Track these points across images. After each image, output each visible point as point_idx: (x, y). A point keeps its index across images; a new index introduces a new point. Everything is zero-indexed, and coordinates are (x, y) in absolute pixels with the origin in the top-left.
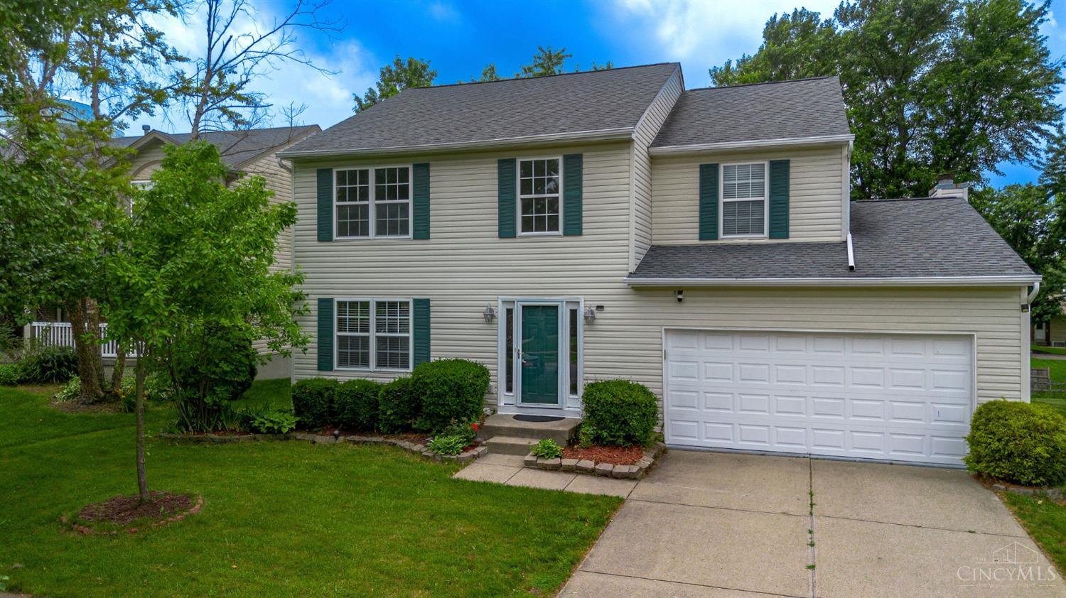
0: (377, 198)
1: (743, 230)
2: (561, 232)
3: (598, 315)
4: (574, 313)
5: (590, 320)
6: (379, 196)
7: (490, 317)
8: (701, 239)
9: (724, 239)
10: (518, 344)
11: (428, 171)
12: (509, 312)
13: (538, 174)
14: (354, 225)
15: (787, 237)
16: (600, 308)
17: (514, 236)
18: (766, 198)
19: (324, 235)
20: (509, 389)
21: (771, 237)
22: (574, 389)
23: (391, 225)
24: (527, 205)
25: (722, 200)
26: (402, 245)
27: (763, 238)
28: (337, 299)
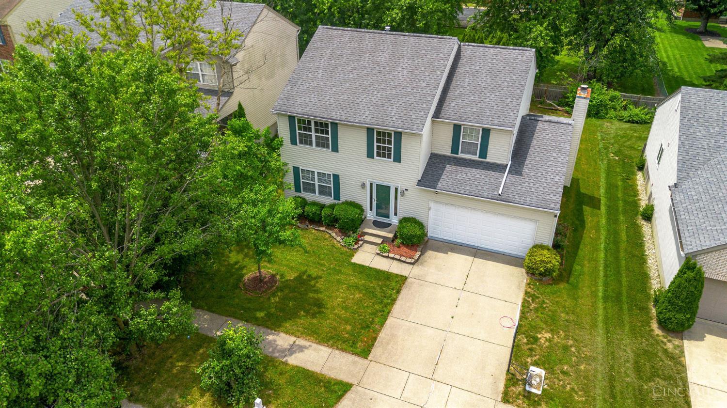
0: (315, 132)
1: (470, 153)
2: (392, 160)
3: (406, 192)
4: (396, 189)
5: (403, 193)
6: (316, 131)
7: (363, 186)
8: (451, 153)
9: (461, 155)
10: (374, 197)
11: (337, 126)
12: (371, 184)
13: (384, 136)
14: (306, 141)
15: (486, 158)
16: (406, 190)
17: (373, 158)
18: (479, 143)
19: (293, 142)
20: (371, 209)
21: (479, 157)
22: (396, 214)
23: (322, 144)
24: (379, 148)
25: (461, 140)
26: (327, 152)
27: (476, 158)
28: (301, 168)
